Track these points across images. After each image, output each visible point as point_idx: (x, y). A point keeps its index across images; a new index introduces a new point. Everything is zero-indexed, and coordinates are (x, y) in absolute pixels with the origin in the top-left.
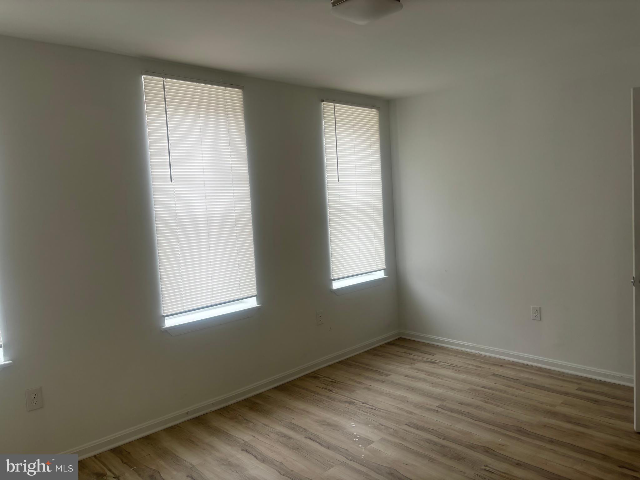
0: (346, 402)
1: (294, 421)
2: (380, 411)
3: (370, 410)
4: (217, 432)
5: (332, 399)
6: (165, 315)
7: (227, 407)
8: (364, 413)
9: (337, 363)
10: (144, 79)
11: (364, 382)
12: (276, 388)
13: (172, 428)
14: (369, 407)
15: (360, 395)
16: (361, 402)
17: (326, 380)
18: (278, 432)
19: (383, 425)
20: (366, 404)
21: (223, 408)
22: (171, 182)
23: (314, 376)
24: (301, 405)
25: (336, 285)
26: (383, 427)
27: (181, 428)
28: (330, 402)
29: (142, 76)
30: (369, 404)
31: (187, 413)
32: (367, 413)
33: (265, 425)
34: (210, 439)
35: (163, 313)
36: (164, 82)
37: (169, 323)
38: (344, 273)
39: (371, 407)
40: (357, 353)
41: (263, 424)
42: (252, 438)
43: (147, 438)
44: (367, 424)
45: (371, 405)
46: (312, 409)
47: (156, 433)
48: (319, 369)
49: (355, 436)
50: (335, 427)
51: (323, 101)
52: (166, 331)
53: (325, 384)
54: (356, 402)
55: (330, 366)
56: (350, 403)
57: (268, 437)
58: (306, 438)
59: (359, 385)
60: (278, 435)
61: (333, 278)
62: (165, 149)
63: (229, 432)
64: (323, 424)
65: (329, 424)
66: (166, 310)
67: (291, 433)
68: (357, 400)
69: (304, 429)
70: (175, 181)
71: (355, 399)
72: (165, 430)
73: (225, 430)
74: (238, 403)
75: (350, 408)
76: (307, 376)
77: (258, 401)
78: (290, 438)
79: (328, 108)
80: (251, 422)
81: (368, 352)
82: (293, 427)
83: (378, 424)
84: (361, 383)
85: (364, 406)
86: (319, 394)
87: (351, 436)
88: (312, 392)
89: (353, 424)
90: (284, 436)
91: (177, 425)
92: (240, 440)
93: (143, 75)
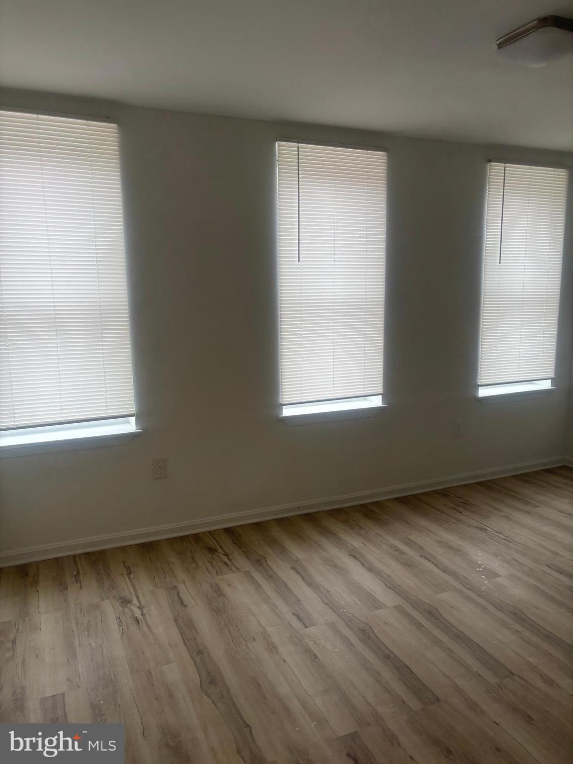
0: (476, 527)
1: (411, 537)
2: (517, 545)
3: (504, 541)
4: (327, 533)
5: (459, 521)
6: (283, 403)
7: (341, 509)
8: (496, 543)
9: (475, 483)
10: (278, 146)
11: (504, 510)
12: (398, 499)
13: (282, 519)
14: (504, 537)
15: (496, 523)
16: (495, 530)
17: (457, 500)
18: (392, 545)
19: (516, 560)
20: (501, 533)
21: (336, 510)
22: (299, 261)
23: (444, 493)
24: (423, 522)
25: (483, 392)
26: (516, 562)
27: (291, 521)
28: (456, 524)
29: (277, 143)
30: (505, 535)
31: (299, 508)
32: (499, 543)
33: (378, 534)
34: (317, 537)
35: (281, 401)
36: (298, 148)
37: (287, 412)
38: (495, 378)
39: (506, 538)
40: (504, 476)
41: (376, 533)
42: (362, 545)
43: (257, 524)
44: (496, 555)
45: (507, 536)
46: (433, 527)
47: (266, 522)
48: (452, 487)
49: (479, 566)
50: (457, 551)
51: (490, 161)
52: (283, 420)
53: (455, 504)
54: (489, 529)
55: (465, 485)
56: (481, 529)
57: (380, 547)
58: (421, 556)
59: (497, 512)
60: (390, 547)
61: (479, 384)
62: (295, 225)
63: (337, 534)
64: (444, 546)
65: (450, 547)
66: (284, 398)
67: (405, 548)
68: (490, 528)
69: (421, 547)
70: (303, 261)
71: (488, 525)
72: (276, 520)
73: (336, 533)
74: (352, 507)
75: (480, 535)
76: (435, 492)
77: (374, 509)
78: (403, 553)
79: (496, 170)
80: (364, 529)
81: (516, 477)
82: (409, 542)
83: (510, 558)
84: (499, 510)
85: (497, 536)
86: (446, 514)
87: (473, 564)
88: (438, 510)
89: (480, 552)
90: (397, 550)
91: (287, 518)
92: (348, 544)
93: (277, 141)
